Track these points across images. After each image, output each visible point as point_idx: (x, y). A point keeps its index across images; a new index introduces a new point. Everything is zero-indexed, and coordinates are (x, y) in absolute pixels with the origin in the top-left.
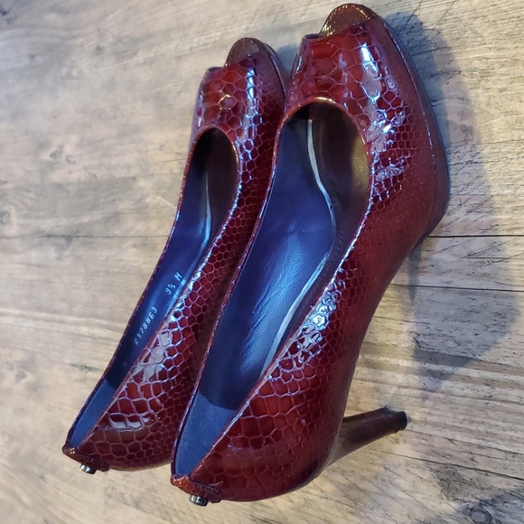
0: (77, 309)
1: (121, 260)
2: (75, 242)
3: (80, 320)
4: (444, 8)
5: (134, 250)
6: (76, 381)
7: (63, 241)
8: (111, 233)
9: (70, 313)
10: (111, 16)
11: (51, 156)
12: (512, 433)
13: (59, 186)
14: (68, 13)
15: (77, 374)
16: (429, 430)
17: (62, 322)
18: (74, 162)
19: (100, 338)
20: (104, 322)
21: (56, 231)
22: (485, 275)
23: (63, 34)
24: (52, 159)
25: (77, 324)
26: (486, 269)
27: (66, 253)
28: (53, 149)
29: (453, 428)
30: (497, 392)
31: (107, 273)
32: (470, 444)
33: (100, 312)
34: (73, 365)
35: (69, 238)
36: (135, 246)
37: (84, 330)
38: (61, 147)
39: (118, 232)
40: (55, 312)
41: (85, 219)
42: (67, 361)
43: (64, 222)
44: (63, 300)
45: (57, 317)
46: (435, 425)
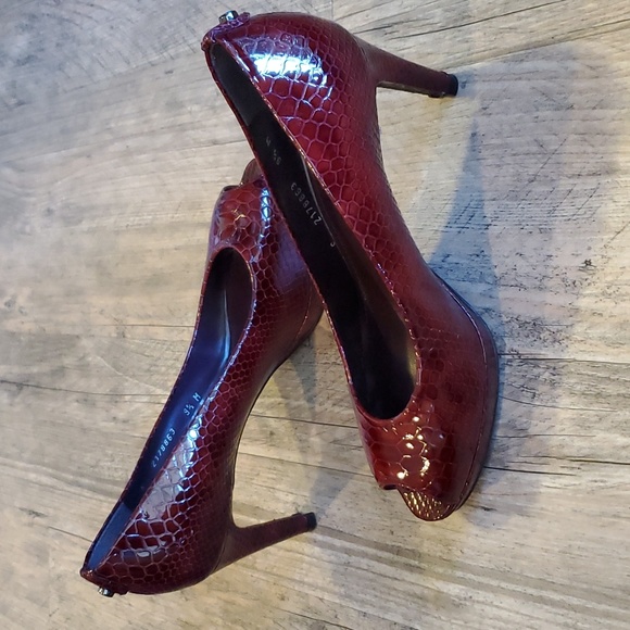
0: (26, 455)
1: (65, 413)
2: (26, 391)
3: (30, 466)
5: (76, 404)
6: (25, 525)
7: (14, 388)
8: (57, 386)
9: (20, 459)
10: (59, 183)
11: (6, 304)
12: (362, 596)
13: (12, 334)
14: (23, 171)
15: (26, 518)
16: (306, 590)
17: (13, 467)
18: (26, 314)
19: (46, 485)
20: (50, 471)
21: (9, 377)
22: (345, 459)
23: (18, 190)
24: (6, 308)
25: (26, 470)
26: (346, 455)
27: (17, 400)
28: (7, 299)
29: (323, 589)
30: (353, 559)
31: (53, 424)
33: (46, 461)
34: (22, 509)
35: (20, 386)
36: (77, 401)
37: (32, 476)
38: (14, 297)
39: (63, 386)
40: (7, 456)
41: (35, 370)
42: (17, 504)
43: (16, 370)
44: (14, 445)
45: (8, 461)
46: (310, 585)
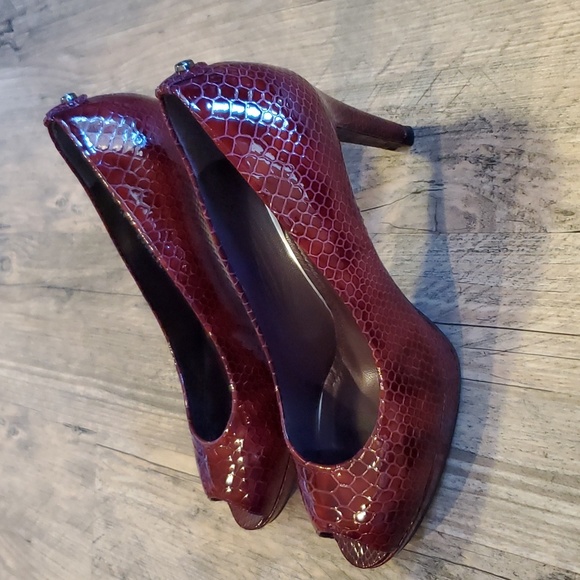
0: (73, 367)
1: (122, 319)
2: (76, 296)
3: (76, 378)
4: (454, 91)
5: (135, 309)
6: (69, 442)
7: (63, 294)
8: (113, 290)
9: (67, 370)
10: (125, 65)
11: (57, 203)
12: (499, 531)
13: (63, 236)
14: (82, 56)
15: (70, 435)
17: (57, 379)
18: (80, 213)
19: (95, 399)
20: (101, 382)
21: (59, 282)
22: (481, 366)
23: (76, 77)
24: (57, 207)
25: (73, 382)
26: (482, 360)
27: (66, 306)
28: (59, 197)
31: (107, 331)
32: (457, 539)
33: (97, 372)
34: (67, 426)
35: (70, 291)
36: (136, 306)
37: (80, 389)
38: (67, 195)
39: (120, 289)
40: (52, 368)
41: (88, 273)
42: (61, 420)
43: (66, 274)
44: (60, 356)
45: (53, 373)
